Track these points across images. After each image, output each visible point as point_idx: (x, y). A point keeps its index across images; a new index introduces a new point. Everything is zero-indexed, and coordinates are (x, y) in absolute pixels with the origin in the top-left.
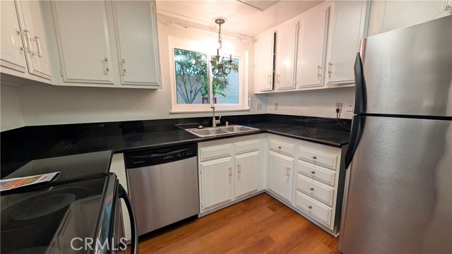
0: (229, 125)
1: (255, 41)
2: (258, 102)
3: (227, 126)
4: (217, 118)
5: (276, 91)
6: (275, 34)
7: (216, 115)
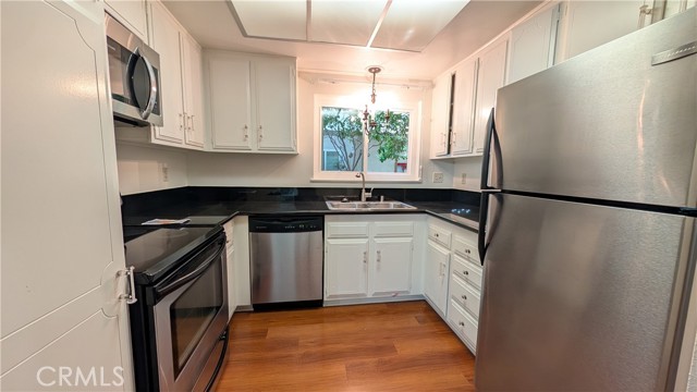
0: (385, 200)
1: (433, 86)
2: (436, 170)
3: (382, 202)
4: (368, 190)
5: (452, 156)
6: (454, 77)
7: (367, 186)
